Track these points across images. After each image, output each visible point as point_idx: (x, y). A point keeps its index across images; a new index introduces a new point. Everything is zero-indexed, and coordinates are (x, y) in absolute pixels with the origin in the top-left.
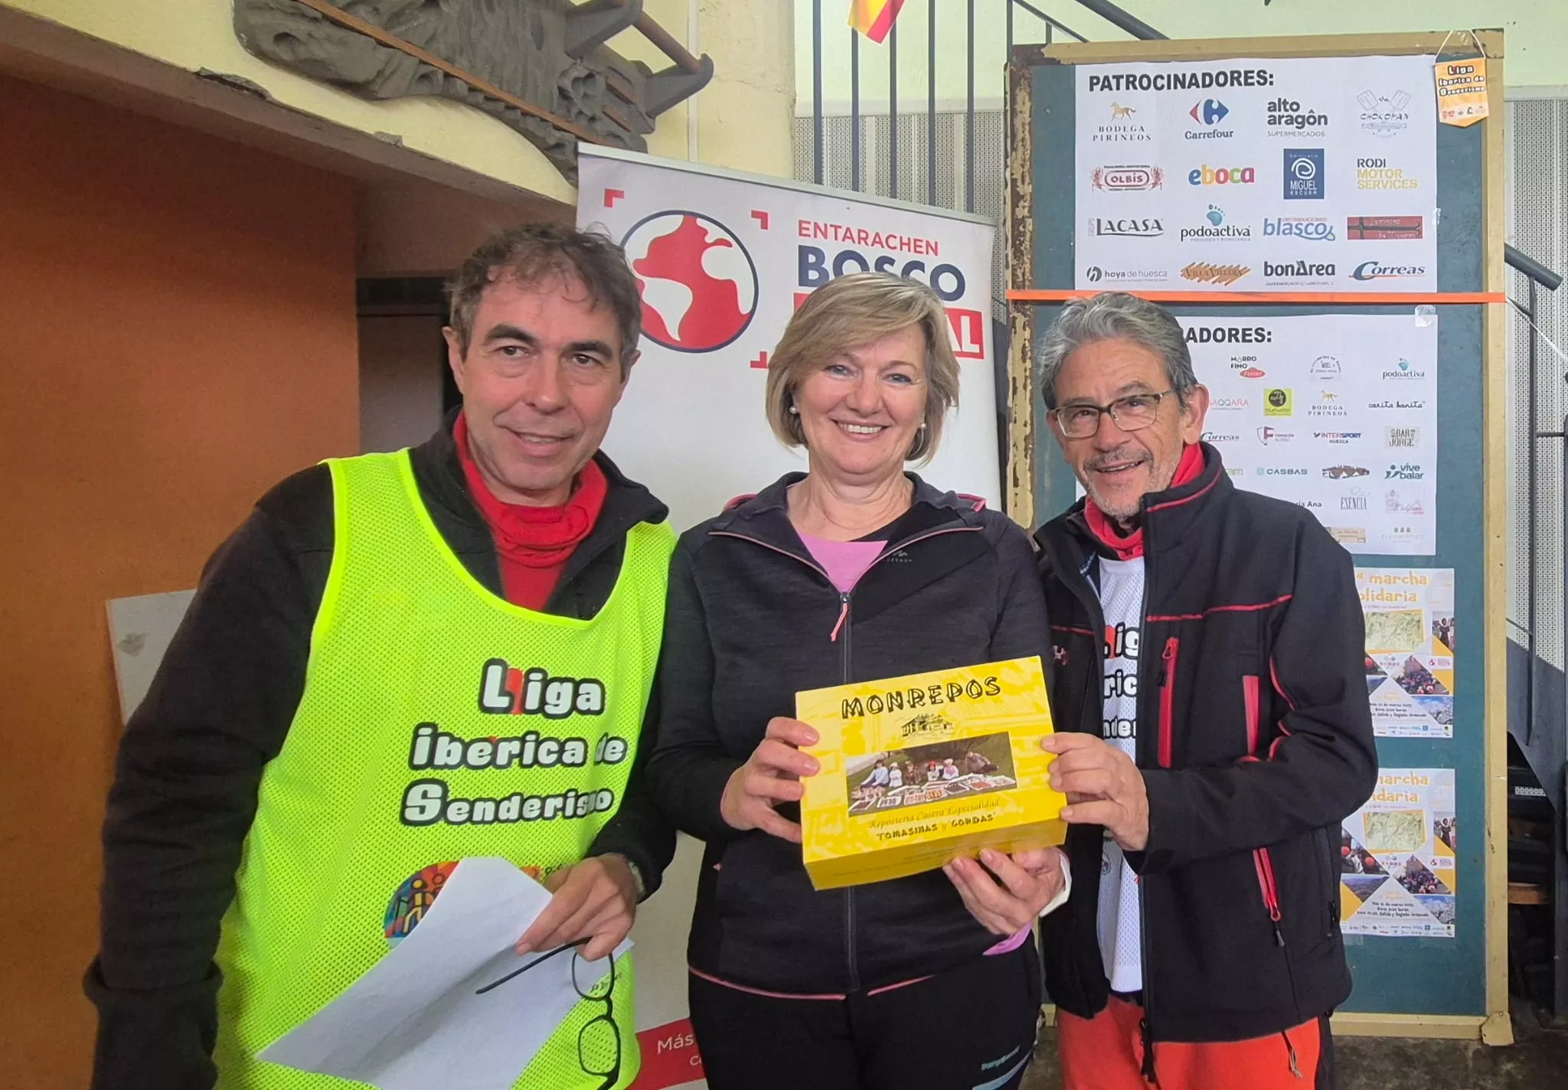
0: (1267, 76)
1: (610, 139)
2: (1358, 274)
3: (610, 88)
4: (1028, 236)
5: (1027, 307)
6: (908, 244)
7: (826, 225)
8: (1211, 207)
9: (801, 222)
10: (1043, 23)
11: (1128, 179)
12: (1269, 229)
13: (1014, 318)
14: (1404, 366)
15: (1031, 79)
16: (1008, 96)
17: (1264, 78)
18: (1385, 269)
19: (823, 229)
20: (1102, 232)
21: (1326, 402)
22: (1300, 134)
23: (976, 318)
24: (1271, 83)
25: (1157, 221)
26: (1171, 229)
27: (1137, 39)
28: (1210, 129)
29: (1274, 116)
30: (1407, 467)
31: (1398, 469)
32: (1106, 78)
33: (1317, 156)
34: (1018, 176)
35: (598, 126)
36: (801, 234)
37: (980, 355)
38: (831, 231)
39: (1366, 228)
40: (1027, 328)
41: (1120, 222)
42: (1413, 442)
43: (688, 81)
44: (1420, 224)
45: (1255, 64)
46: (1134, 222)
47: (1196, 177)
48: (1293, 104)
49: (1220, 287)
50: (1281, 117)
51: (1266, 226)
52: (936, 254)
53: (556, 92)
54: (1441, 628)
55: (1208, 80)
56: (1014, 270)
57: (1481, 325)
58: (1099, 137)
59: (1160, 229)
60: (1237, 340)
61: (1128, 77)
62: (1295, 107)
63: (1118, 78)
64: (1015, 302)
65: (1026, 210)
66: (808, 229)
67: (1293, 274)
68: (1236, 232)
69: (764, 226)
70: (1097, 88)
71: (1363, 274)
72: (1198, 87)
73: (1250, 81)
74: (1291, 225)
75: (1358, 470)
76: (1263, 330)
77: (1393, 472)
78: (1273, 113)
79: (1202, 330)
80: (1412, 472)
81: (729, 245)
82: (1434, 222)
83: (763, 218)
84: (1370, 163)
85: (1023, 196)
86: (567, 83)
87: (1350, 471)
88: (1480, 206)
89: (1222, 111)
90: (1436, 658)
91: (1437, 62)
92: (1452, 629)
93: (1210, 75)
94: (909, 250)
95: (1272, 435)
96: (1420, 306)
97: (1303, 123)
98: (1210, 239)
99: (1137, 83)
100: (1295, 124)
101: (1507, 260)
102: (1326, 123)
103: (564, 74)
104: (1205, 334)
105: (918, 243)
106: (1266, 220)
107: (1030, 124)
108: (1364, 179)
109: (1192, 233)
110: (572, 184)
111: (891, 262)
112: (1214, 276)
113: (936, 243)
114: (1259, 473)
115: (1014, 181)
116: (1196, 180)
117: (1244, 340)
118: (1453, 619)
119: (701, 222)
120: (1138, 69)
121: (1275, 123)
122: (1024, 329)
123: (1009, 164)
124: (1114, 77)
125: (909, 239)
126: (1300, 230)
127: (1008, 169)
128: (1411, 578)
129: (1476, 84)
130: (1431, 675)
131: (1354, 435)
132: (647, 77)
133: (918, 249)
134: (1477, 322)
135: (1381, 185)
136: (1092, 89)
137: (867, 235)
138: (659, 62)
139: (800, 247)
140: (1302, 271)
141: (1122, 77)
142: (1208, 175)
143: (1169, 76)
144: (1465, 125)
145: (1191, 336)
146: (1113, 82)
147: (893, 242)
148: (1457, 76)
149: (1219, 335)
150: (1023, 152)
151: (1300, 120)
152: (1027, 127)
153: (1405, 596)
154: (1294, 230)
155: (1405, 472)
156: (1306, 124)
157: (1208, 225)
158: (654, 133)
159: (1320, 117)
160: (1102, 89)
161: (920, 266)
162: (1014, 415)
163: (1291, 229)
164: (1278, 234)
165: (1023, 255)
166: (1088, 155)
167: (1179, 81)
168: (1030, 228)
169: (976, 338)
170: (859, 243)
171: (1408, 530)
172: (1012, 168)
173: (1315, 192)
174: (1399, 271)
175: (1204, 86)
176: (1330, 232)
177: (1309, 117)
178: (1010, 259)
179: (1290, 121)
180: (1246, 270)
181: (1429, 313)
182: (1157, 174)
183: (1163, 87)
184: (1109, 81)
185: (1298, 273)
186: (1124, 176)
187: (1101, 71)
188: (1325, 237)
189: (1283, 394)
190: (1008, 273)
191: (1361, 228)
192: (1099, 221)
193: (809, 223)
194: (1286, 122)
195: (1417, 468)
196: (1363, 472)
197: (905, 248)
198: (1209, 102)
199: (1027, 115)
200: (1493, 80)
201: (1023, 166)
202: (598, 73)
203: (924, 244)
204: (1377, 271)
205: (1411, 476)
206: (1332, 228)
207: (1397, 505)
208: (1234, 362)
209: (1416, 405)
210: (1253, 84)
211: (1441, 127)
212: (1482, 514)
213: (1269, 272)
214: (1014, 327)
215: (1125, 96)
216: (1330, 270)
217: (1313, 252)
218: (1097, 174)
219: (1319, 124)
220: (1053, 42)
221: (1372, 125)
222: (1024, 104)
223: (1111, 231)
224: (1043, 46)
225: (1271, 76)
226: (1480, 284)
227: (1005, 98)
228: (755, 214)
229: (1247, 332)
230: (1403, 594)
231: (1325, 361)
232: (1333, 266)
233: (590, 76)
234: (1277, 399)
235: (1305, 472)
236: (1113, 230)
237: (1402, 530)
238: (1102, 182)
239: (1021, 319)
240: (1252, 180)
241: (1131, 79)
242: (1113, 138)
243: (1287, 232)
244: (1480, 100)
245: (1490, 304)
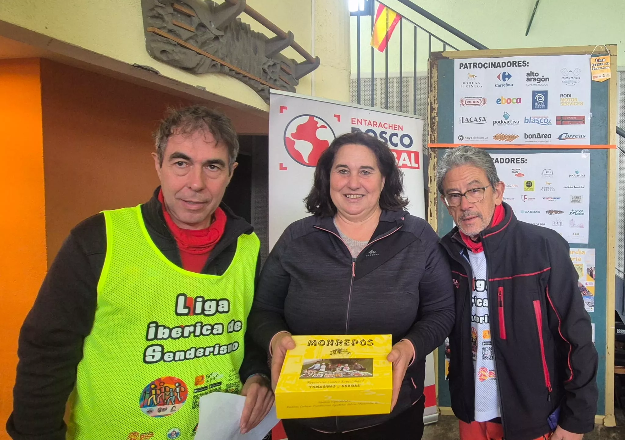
0: (526, 63)
1: (282, 88)
2: (560, 138)
3: (282, 69)
4: (436, 123)
5: (436, 150)
6: (392, 127)
7: (361, 120)
8: (505, 113)
9: (352, 119)
10: (442, 44)
11: (474, 102)
12: (527, 121)
13: (431, 154)
14: (577, 172)
15: (437, 65)
16: (429, 71)
17: (525, 64)
18: (570, 136)
19: (360, 121)
20: (464, 122)
21: (548, 186)
22: (538, 85)
23: (417, 154)
24: (528, 66)
25: (484, 118)
26: (490, 120)
27: (478, 49)
28: (504, 83)
29: (529, 78)
30: (578, 210)
31: (574, 211)
32: (466, 64)
33: (545, 93)
34: (433, 101)
35: (277, 83)
36: (352, 123)
37: (418, 168)
38: (363, 122)
39: (563, 120)
40: (436, 158)
41: (470, 118)
42: (580, 201)
43: (311, 66)
44: (584, 119)
45: (522, 59)
46: (476, 118)
47: (499, 101)
48: (536, 73)
49: (508, 143)
50: (531, 79)
51: (525, 120)
52: (402, 130)
53: (262, 70)
54: (590, 271)
55: (504, 65)
56: (431, 136)
57: (607, 157)
58: (463, 86)
59: (485, 121)
60: (514, 163)
61: (474, 63)
62: (537, 75)
63: (470, 64)
64: (431, 148)
65: (436, 113)
66: (355, 121)
67: (535, 138)
68: (514, 122)
69: (339, 120)
70: (462, 68)
71: (562, 137)
72: (500, 67)
73: (520, 65)
74: (535, 119)
75: (559, 211)
76: (524, 159)
77: (572, 212)
78: (528, 77)
79: (501, 159)
80: (580, 212)
81: (326, 128)
82: (590, 118)
83: (338, 117)
84: (565, 96)
85: (434, 109)
86: (266, 67)
87: (556, 212)
88: (607, 112)
89: (509, 76)
90: (588, 282)
91: (591, 57)
92: (594, 271)
93: (505, 63)
94: (392, 129)
95: (527, 198)
96: (583, 150)
97: (540, 81)
98: (504, 125)
99: (477, 66)
100: (537, 81)
101: (617, 133)
102: (548, 81)
103: (264, 64)
104: (502, 160)
105: (395, 126)
106: (525, 117)
107: (437, 81)
108: (563, 102)
109: (498, 122)
110: (267, 104)
111: (385, 133)
112: (505, 138)
113: (402, 126)
114: (521, 212)
115: (431, 103)
116: (499, 102)
117: (517, 163)
118: (595, 268)
119: (315, 119)
120: (478, 60)
121: (529, 81)
122: (435, 158)
123: (429, 96)
124: (469, 64)
125: (392, 125)
126: (539, 121)
127: (429, 98)
128: (579, 252)
129: (606, 66)
130: (586, 288)
131: (558, 198)
132: (296, 65)
133: (395, 128)
134: (605, 156)
135: (569, 104)
136: (460, 68)
137: (377, 123)
138: (300, 59)
139: (352, 128)
140: (539, 137)
141: (472, 63)
142: (504, 100)
143: (489, 63)
144: (602, 81)
145: (497, 161)
146: (468, 66)
147: (386, 126)
148: (599, 62)
149: (507, 161)
150: (435, 92)
151: (539, 79)
152: (436, 83)
153: (577, 259)
154: (536, 121)
155: (577, 212)
156: (541, 81)
157: (504, 119)
158: (298, 85)
159: (546, 78)
160: (464, 68)
161: (396, 135)
162: (430, 190)
163: (535, 121)
164: (530, 123)
165: (434, 130)
166: (459, 92)
167: (493, 65)
168: (437, 120)
169: (417, 161)
170: (374, 126)
171: (578, 234)
172: (430, 98)
173: (544, 107)
174: (576, 137)
175: (503, 67)
176: (549, 122)
177: (542, 78)
178: (429, 132)
179: (535, 80)
180: (518, 136)
181: (587, 152)
182: (485, 100)
183: (487, 67)
184: (467, 65)
185: (537, 138)
186: (472, 101)
187: (464, 61)
188: (548, 124)
189: (531, 183)
190: (429, 137)
191: (561, 120)
192: (463, 118)
193: (355, 119)
194: (533, 81)
195: (581, 211)
196: (561, 212)
197: (391, 128)
198: (504, 73)
199: (436, 78)
200: (613, 64)
201: (434, 97)
202: (278, 64)
203: (397, 127)
204: (567, 137)
205: (579, 214)
206: (550, 120)
207: (574, 225)
208: (513, 171)
209: (581, 187)
210: (521, 66)
211: (592, 82)
212: (606, 228)
213: (526, 137)
214: (431, 157)
215: (473, 71)
216: (549, 136)
217: (543, 130)
218: (462, 100)
219: (546, 81)
220: (446, 51)
221: (566, 81)
222: (435, 74)
223: (467, 122)
224: (442, 52)
225: (528, 63)
226: (607, 142)
227: (428, 72)
228: (335, 116)
229: (518, 160)
230: (576, 258)
231: (547, 170)
232: (551, 135)
233: (274, 65)
234: (529, 184)
235: (539, 212)
236: (468, 121)
237: (576, 234)
238: (464, 103)
239: (433, 155)
240: (520, 102)
241: (475, 64)
242: (468, 86)
243: (533, 122)
244: (608, 72)
245: (610, 149)
